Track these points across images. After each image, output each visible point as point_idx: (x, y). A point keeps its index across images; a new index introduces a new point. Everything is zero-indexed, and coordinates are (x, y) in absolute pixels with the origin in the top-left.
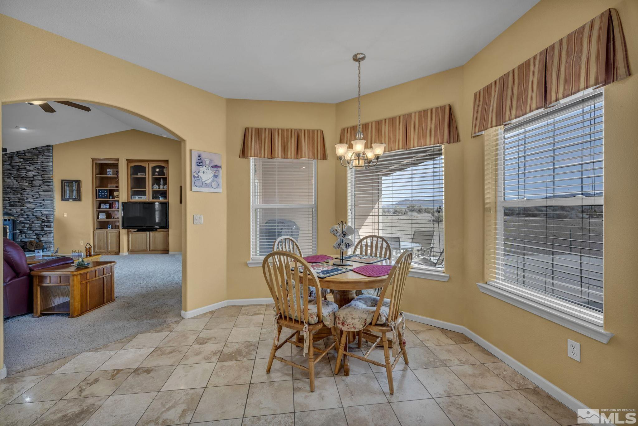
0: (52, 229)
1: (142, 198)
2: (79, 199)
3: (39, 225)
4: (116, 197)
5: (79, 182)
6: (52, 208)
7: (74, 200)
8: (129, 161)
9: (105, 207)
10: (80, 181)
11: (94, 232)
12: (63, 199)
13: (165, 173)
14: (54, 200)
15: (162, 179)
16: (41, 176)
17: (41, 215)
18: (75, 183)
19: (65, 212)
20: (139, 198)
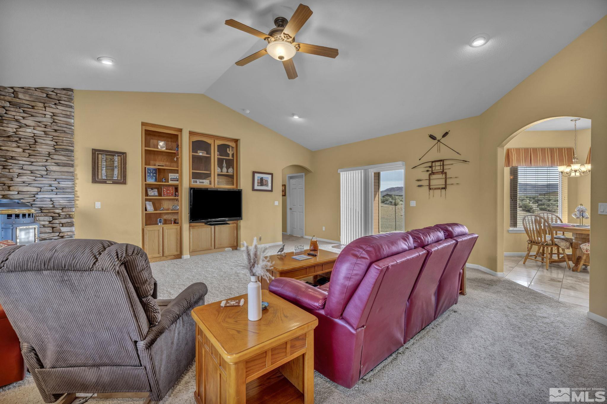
0: (73, 229)
1: (203, 183)
2: (123, 181)
3: (47, 223)
4: (171, 181)
5: (123, 155)
6: (73, 193)
7: (115, 182)
8: (191, 133)
9: (152, 194)
10: (125, 153)
11: (143, 230)
12: (95, 179)
13: (229, 154)
14: (77, 181)
15: (224, 161)
16: (51, 139)
17: (51, 206)
18: (118, 156)
19: (98, 201)
20: (200, 182)
